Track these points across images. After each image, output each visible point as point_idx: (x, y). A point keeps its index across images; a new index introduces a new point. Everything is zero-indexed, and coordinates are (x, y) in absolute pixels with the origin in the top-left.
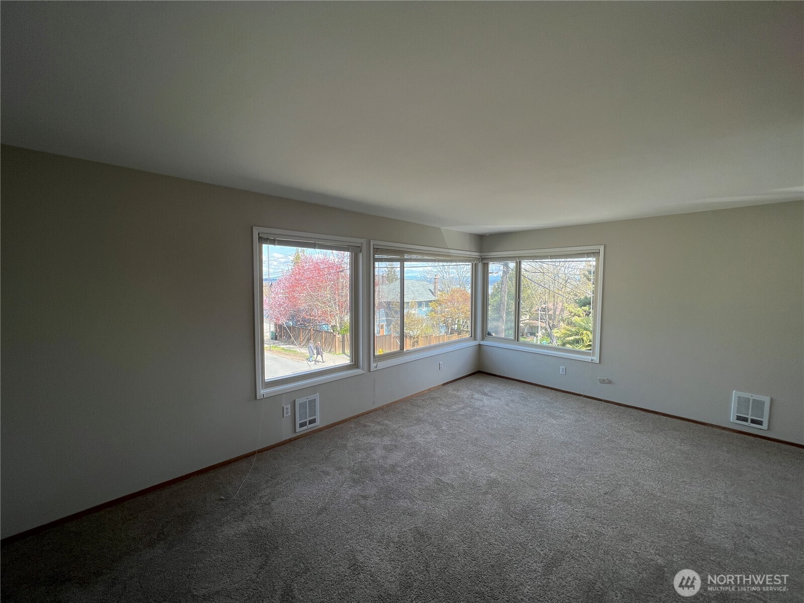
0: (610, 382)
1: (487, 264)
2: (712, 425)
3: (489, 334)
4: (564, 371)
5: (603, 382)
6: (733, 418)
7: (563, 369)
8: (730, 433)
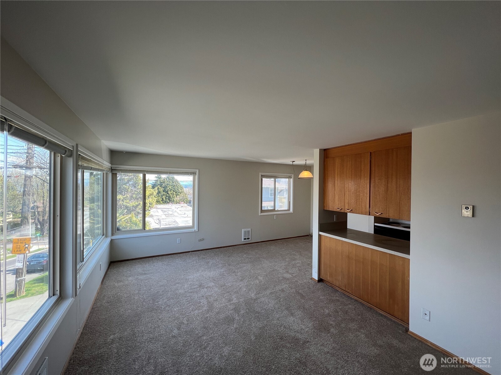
0: (203, 239)
1: (116, 174)
2: (238, 245)
3: (118, 229)
4: (180, 241)
5: (200, 240)
6: (243, 240)
7: (179, 240)
8: (243, 246)
